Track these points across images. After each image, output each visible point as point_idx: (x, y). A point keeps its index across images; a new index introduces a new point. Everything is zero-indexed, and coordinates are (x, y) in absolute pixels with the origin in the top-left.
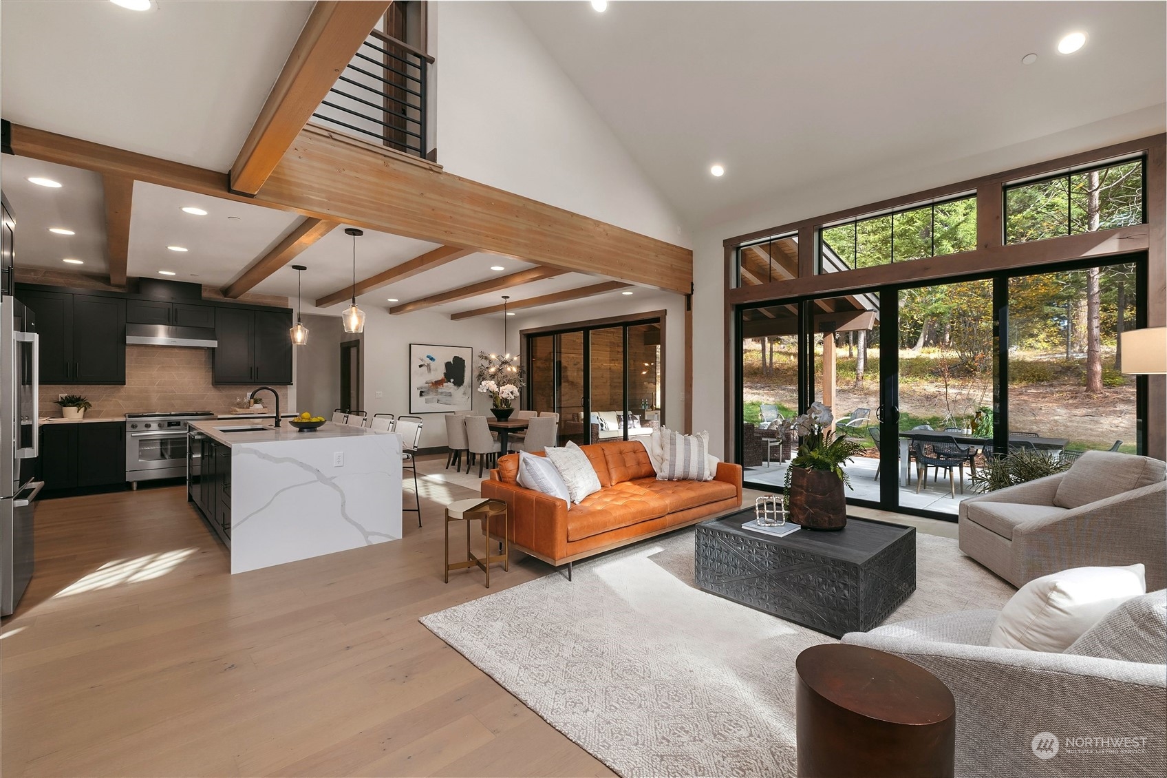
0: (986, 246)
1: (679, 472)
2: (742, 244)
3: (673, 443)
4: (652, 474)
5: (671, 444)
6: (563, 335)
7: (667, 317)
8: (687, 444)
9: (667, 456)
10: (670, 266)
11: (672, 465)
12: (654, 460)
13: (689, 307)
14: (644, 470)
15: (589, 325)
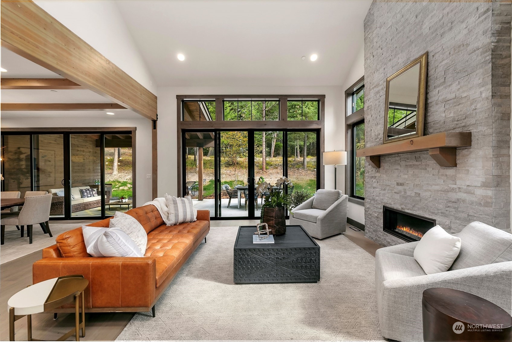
0: (283, 120)
1: (181, 219)
2: (185, 99)
3: (175, 203)
4: (163, 223)
5: (174, 204)
6: (40, 135)
7: (137, 132)
8: (183, 203)
9: (172, 211)
10: (147, 102)
11: (177, 216)
12: (163, 215)
13: (155, 127)
14: (159, 222)
15: (70, 131)
